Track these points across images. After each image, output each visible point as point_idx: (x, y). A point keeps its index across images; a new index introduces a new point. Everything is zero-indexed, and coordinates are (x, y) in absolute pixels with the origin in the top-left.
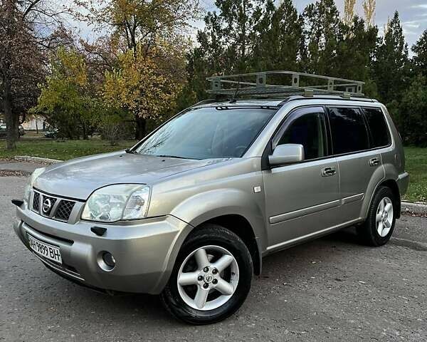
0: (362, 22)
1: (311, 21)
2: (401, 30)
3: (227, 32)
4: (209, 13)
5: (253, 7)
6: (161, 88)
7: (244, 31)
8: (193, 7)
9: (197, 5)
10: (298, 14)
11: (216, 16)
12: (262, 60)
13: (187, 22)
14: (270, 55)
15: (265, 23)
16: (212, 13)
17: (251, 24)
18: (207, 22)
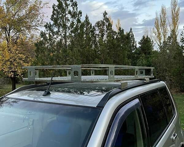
0: (123, 30)
1: (99, 29)
2: (133, 35)
3: (57, 33)
4: (47, 23)
5: (70, 21)
6: (23, 60)
7: (66, 33)
8: (41, 21)
9: (43, 20)
10: (92, 26)
11: (51, 25)
12: (76, 47)
13: (37, 28)
14: (80, 45)
15: (76, 29)
16: (49, 23)
17: (69, 29)
18: (46, 28)
